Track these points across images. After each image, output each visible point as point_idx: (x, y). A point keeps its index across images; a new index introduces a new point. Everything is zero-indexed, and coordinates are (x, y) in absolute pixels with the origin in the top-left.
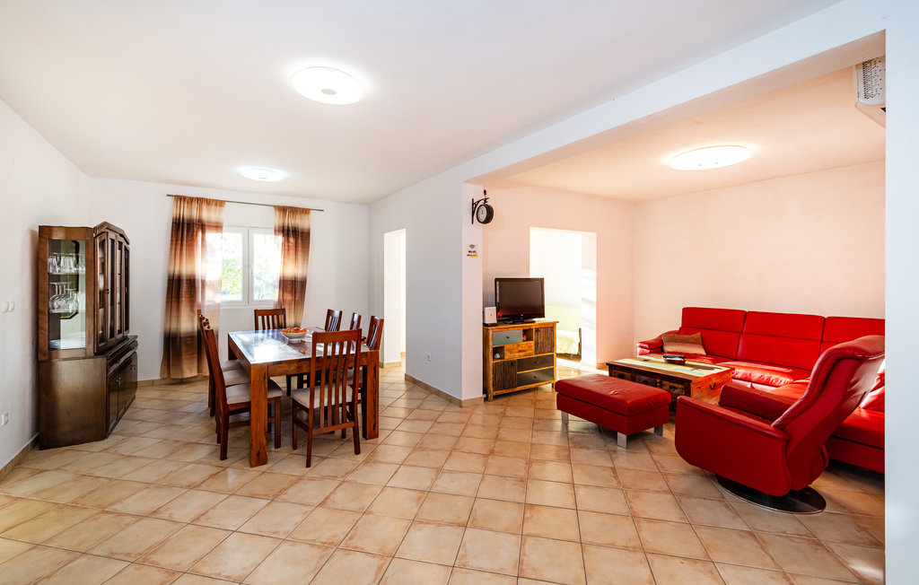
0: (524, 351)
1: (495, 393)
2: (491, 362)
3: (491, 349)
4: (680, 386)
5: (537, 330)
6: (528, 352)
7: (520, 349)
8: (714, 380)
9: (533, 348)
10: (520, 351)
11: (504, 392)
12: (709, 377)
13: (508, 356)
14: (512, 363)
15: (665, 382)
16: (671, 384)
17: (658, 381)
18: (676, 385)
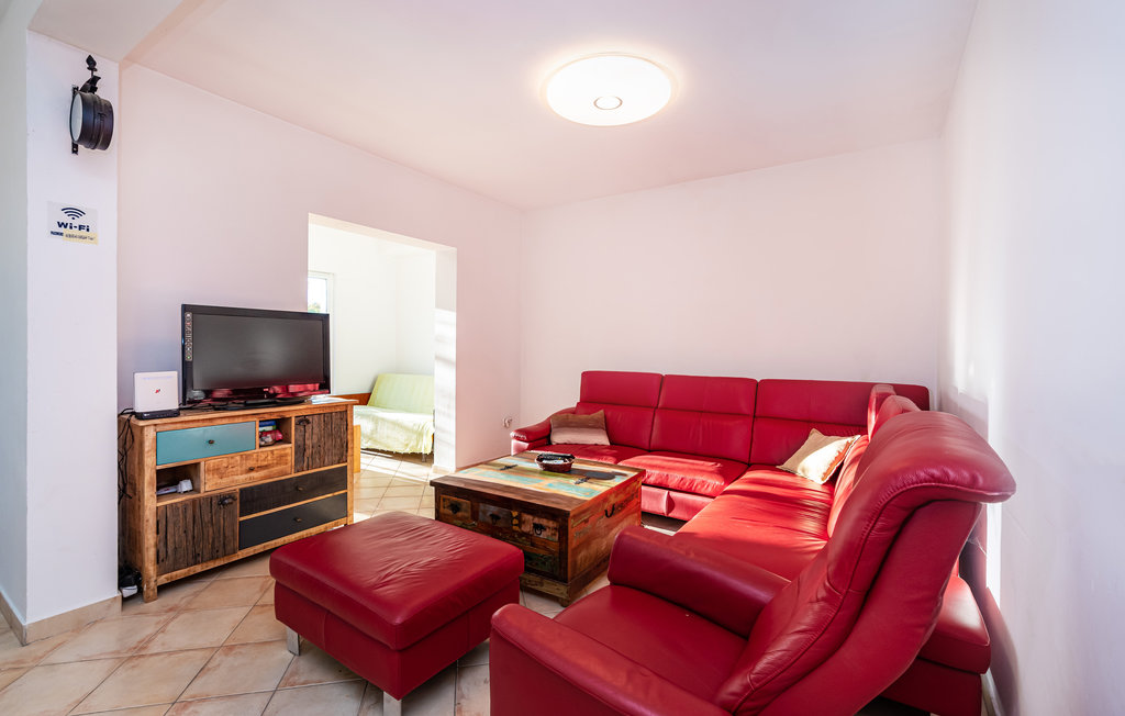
0: (266, 467)
1: (163, 579)
2: (150, 502)
3: (149, 475)
4: (551, 524)
5: (303, 421)
6: (276, 469)
7: (251, 463)
8: (613, 500)
9: (291, 459)
10: (251, 470)
11: (199, 569)
12: (604, 497)
13: (210, 485)
14: (223, 500)
15: (527, 517)
16: (536, 520)
17: (515, 514)
18: (544, 522)
